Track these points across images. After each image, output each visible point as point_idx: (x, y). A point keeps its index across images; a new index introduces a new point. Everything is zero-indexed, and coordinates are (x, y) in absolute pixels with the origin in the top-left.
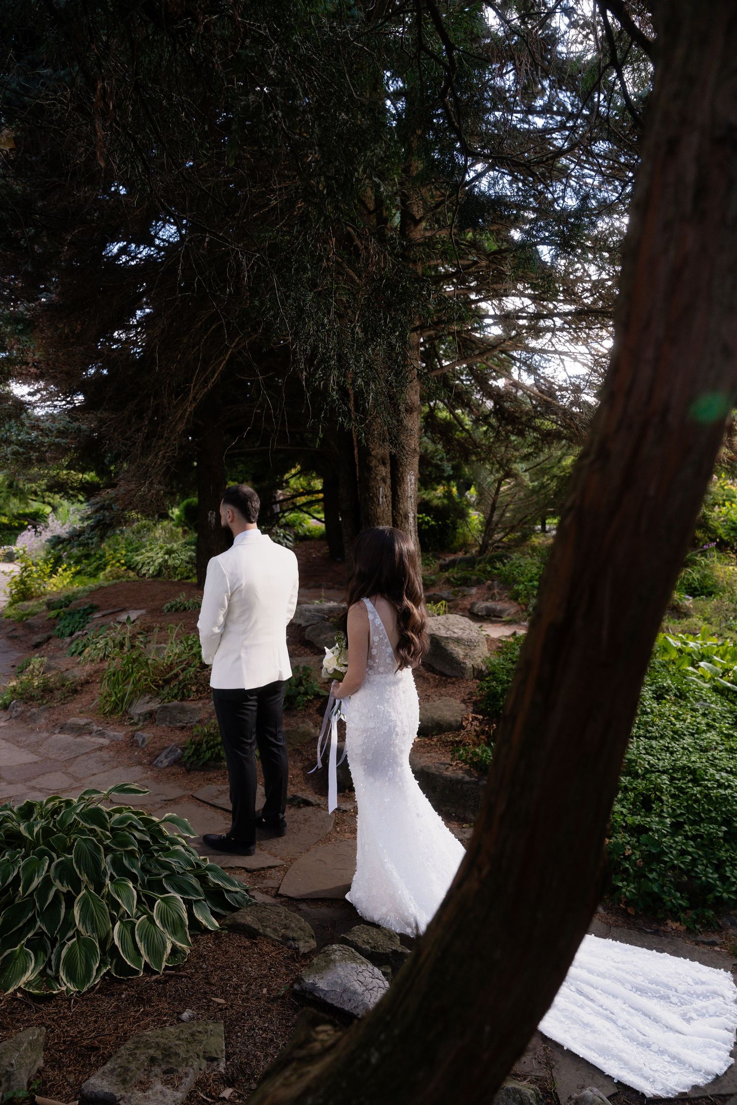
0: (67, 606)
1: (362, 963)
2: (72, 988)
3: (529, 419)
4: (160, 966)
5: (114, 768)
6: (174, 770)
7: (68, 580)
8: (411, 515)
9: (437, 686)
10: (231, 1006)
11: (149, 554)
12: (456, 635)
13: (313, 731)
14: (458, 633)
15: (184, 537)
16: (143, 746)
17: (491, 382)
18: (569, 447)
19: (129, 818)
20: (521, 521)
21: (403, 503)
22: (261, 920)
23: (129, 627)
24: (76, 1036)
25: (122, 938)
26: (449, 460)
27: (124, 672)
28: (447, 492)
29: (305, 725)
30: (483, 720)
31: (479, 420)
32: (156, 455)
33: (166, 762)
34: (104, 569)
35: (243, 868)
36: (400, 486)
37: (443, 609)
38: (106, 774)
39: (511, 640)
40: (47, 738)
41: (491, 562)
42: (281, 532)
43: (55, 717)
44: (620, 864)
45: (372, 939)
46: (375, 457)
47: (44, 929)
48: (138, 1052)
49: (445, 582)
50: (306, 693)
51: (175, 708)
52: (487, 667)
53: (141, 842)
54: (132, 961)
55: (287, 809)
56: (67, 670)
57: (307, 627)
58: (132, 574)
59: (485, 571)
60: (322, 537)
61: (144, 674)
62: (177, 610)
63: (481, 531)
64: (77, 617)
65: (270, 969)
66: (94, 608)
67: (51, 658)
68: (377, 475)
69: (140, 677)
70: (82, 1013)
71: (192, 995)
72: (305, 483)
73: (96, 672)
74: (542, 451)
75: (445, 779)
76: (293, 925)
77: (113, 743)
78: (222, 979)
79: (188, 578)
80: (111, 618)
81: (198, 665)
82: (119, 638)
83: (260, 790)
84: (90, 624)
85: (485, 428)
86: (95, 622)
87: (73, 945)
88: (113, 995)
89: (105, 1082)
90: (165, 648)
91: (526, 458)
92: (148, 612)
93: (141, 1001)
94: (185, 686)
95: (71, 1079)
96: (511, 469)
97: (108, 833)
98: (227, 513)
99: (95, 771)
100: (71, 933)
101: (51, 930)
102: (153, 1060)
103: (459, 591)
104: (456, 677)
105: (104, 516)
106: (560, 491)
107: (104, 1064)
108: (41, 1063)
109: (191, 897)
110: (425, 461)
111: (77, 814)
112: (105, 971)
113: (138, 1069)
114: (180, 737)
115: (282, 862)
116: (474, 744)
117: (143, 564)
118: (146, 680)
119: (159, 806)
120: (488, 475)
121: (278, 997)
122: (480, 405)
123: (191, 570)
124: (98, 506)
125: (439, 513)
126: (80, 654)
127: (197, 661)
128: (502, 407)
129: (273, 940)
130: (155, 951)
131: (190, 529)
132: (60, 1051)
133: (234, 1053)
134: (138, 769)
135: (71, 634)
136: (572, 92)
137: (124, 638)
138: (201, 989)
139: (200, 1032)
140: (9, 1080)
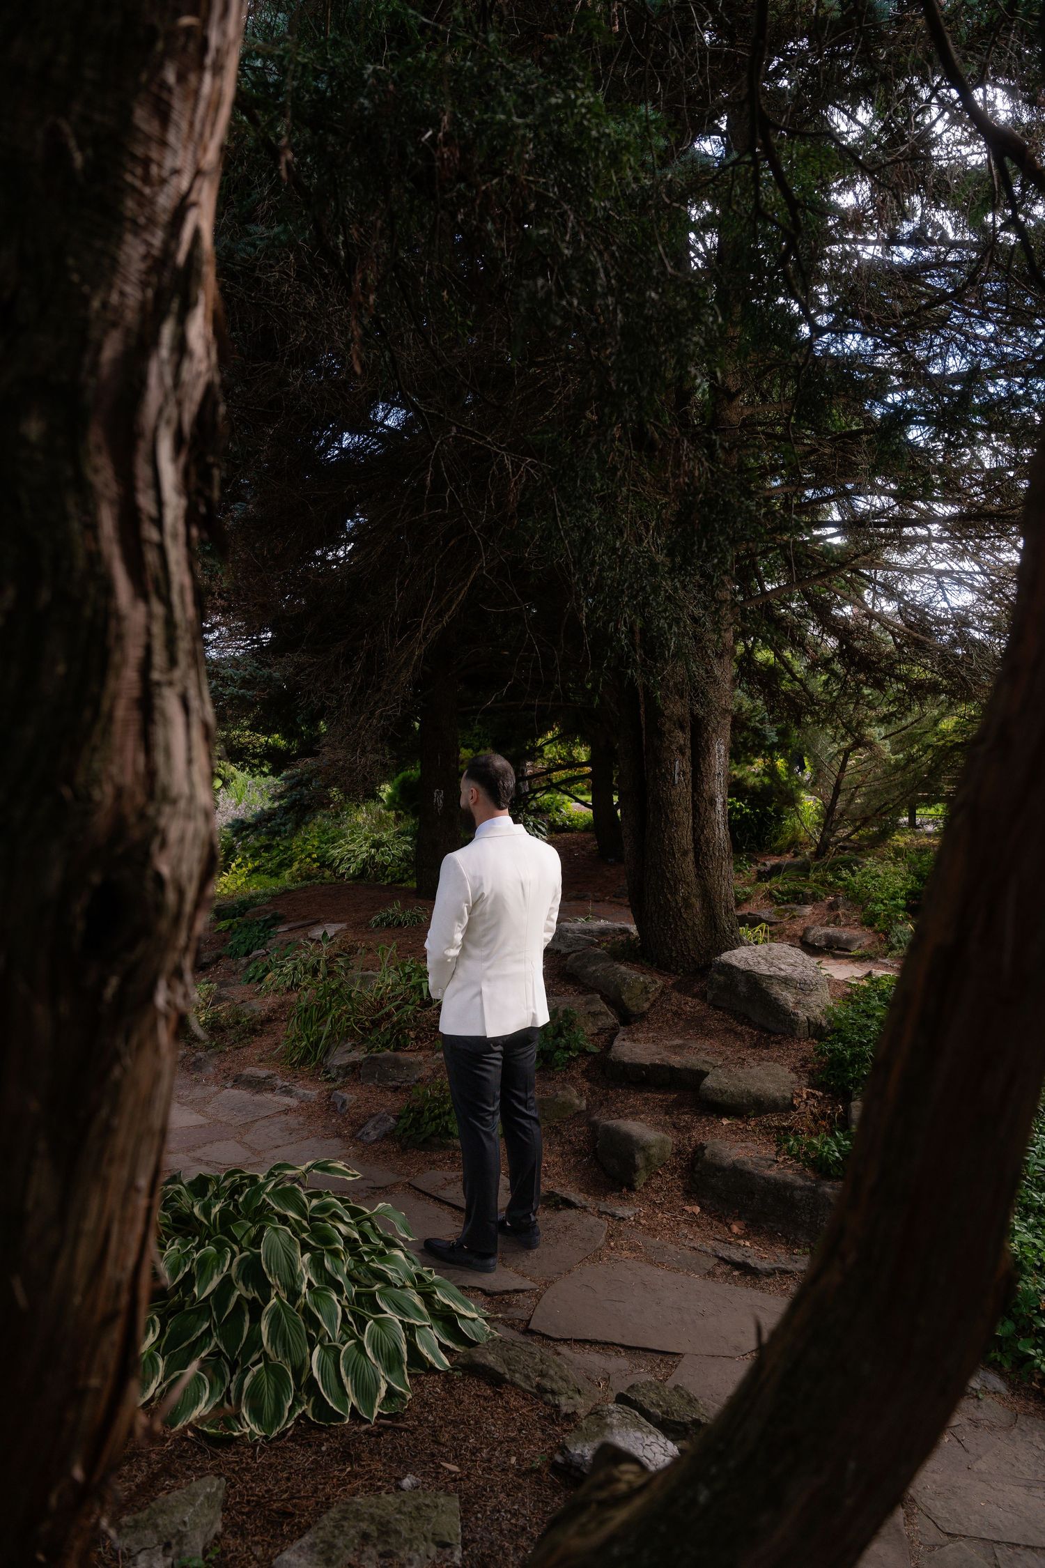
0: (242, 915)
1: (650, 1432)
2: (257, 1431)
3: (892, 664)
4: (371, 1414)
5: (303, 1139)
6: (384, 1147)
7: (243, 880)
8: (720, 800)
9: (755, 1046)
10: (468, 1476)
11: (350, 847)
12: (783, 974)
13: (577, 1102)
14: (787, 970)
15: (396, 824)
16: (343, 1111)
17: (835, 612)
18: (951, 704)
19: (334, 1205)
20: (877, 810)
21: (708, 783)
22: (507, 1362)
23: (325, 946)
24: (263, 1497)
25: (322, 1369)
26: (772, 722)
27: (319, 1008)
28: (768, 766)
29: (565, 1093)
30: (823, 1098)
31: (817, 666)
32: (372, 713)
33: (373, 1135)
34: (290, 866)
35: (480, 1289)
36: (704, 759)
37: (762, 935)
38: (294, 1146)
39: (865, 983)
40: (216, 1093)
41: (833, 869)
42: (531, 819)
43: (226, 1065)
44: (1031, 1321)
45: (664, 1400)
46: (670, 719)
47: (222, 1347)
48: (345, 1524)
49: (765, 897)
50: (567, 1048)
51: (386, 1059)
52: (829, 1022)
53: (348, 1240)
54: (335, 1402)
55: (540, 1211)
56: (243, 1002)
57: (569, 954)
58: (328, 873)
59: (823, 882)
60: (587, 828)
61: (346, 1012)
62: (389, 925)
63: (819, 824)
64: (256, 930)
65: (520, 1431)
66: (277, 920)
67: (222, 985)
68: (672, 743)
69: (340, 1016)
70: (271, 1465)
71: (415, 1456)
72: (564, 753)
73: (281, 1006)
74: (910, 710)
75: (767, 1180)
76: (552, 1372)
77: (303, 1105)
78: (454, 1438)
79: (402, 881)
80: (300, 933)
81: (418, 1002)
82: (312, 960)
83: (504, 1181)
84: (273, 941)
85: (824, 678)
86: (280, 938)
87: (259, 1371)
88: (310, 1446)
89: (302, 1560)
90: (373, 977)
91: (885, 720)
92: (350, 927)
93: (346, 1456)
94: (400, 1031)
95: (259, 1552)
96: (863, 736)
97: (305, 1223)
98: (469, 792)
99: (280, 1142)
100: (256, 1356)
101: (231, 1349)
102: (365, 1537)
103: (786, 910)
104: (783, 1034)
105: (302, 795)
106: (937, 766)
107: (301, 1536)
108: (219, 1527)
109: (412, 1321)
110: (739, 723)
111: (267, 1194)
112: (300, 1411)
113: (346, 1547)
114: (393, 1102)
115: (533, 1285)
116: (811, 1133)
117: (342, 860)
118: (348, 1019)
119: (365, 1194)
120: (828, 744)
121: (532, 1471)
122: (818, 645)
123: (406, 870)
124: (293, 781)
125: (758, 797)
126: (260, 980)
127: (416, 997)
128: (850, 647)
129: (524, 1391)
130: (366, 1391)
131: (406, 813)
132: (243, 1514)
133: (474, 1541)
134: (336, 1141)
135: (248, 953)
136: (952, 211)
137: (318, 962)
138: (426, 1449)
139: (427, 1506)
140: (180, 1543)
